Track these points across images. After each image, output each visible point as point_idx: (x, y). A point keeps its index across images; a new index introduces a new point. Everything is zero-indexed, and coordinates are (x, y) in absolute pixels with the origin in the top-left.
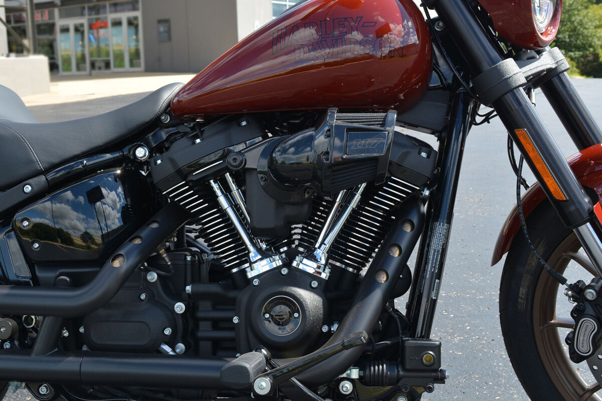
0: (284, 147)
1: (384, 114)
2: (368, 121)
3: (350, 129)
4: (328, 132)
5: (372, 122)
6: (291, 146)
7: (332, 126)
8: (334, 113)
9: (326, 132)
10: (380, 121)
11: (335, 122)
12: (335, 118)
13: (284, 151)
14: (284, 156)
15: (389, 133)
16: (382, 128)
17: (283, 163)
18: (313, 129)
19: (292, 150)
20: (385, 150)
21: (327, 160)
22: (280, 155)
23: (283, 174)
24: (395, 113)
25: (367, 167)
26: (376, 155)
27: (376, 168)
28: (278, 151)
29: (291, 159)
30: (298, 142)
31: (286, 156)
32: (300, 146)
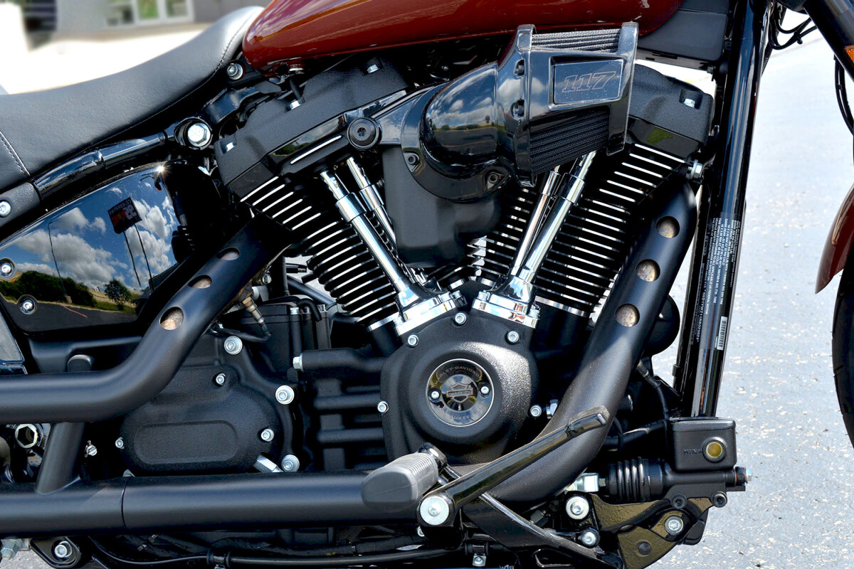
0: (444, 101)
1: (616, 31)
2: (589, 44)
3: (557, 59)
4: (520, 67)
5: (595, 44)
6: (457, 97)
7: (525, 56)
8: (528, 33)
9: (517, 67)
10: (609, 42)
11: (530, 49)
12: (529, 42)
13: (446, 107)
14: (446, 115)
15: (625, 62)
16: (614, 54)
17: (446, 128)
18: (495, 63)
19: (459, 103)
20: (620, 92)
21: (521, 114)
22: (439, 114)
23: (447, 146)
24: (634, 27)
25: (593, 124)
26: (604, 100)
27: (608, 125)
28: (435, 108)
29: (458, 121)
30: (468, 89)
31: (449, 114)
32: (471, 97)
